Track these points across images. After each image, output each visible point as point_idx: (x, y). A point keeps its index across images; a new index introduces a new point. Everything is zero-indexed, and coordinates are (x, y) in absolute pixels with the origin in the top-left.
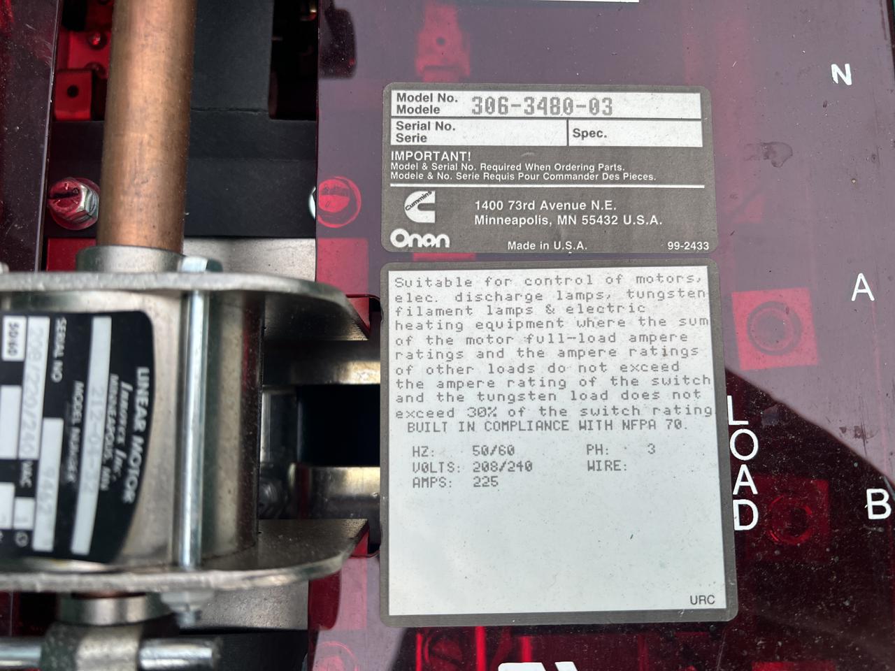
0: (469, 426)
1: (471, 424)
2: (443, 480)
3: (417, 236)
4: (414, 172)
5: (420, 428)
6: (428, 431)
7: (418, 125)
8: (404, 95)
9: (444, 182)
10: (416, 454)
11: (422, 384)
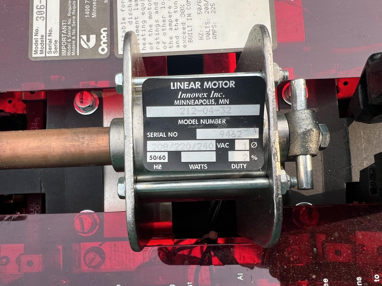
0: (189, 16)
1: (188, 15)
2: (213, 27)
3: (102, 43)
4: (72, 45)
5: (191, 37)
6: (192, 34)
7: (49, 44)
8: (35, 51)
9: (76, 32)
10: (202, 38)
11: (171, 37)
